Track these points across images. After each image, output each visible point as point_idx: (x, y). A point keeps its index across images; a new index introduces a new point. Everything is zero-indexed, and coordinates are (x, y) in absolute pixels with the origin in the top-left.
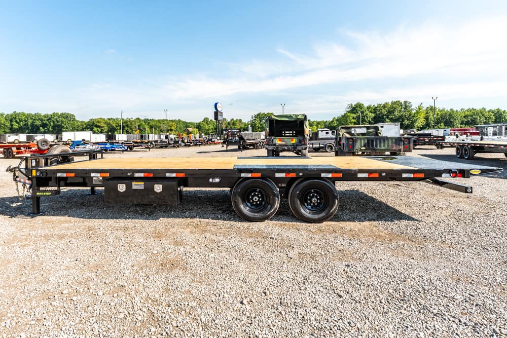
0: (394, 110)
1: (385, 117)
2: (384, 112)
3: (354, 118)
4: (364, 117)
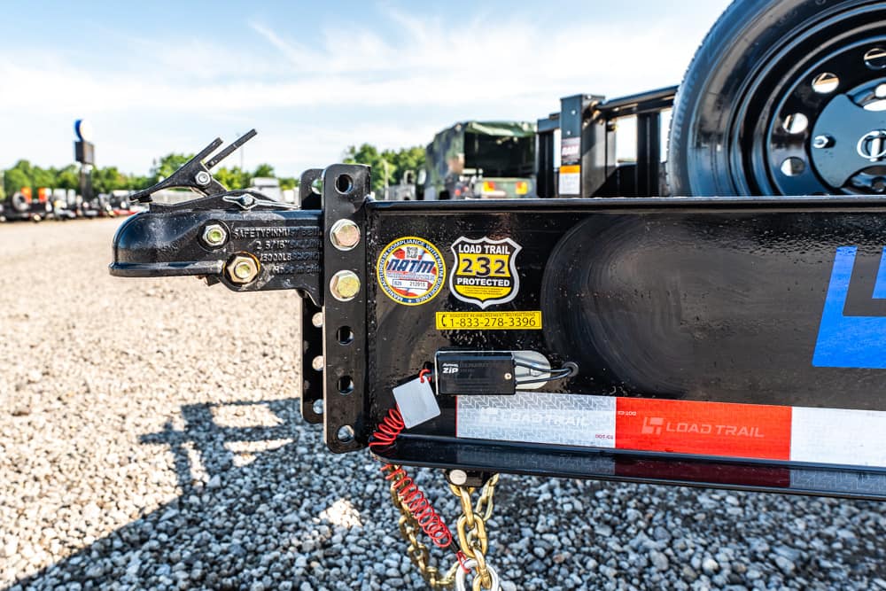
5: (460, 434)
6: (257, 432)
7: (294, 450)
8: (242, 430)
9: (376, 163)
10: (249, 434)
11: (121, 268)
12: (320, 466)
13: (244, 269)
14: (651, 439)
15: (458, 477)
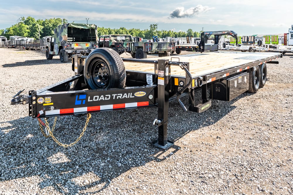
0: (57, 25)
1: (51, 29)
2: (51, 25)
3: (27, 29)
4: (36, 28)
5: (46, 115)
6: (9, 127)
7: (19, 129)
8: (5, 128)
9: (34, 25)
10: (7, 128)
11: (12, 104)
12: (25, 130)
13: (24, 102)
14: (63, 113)
15: (45, 118)
